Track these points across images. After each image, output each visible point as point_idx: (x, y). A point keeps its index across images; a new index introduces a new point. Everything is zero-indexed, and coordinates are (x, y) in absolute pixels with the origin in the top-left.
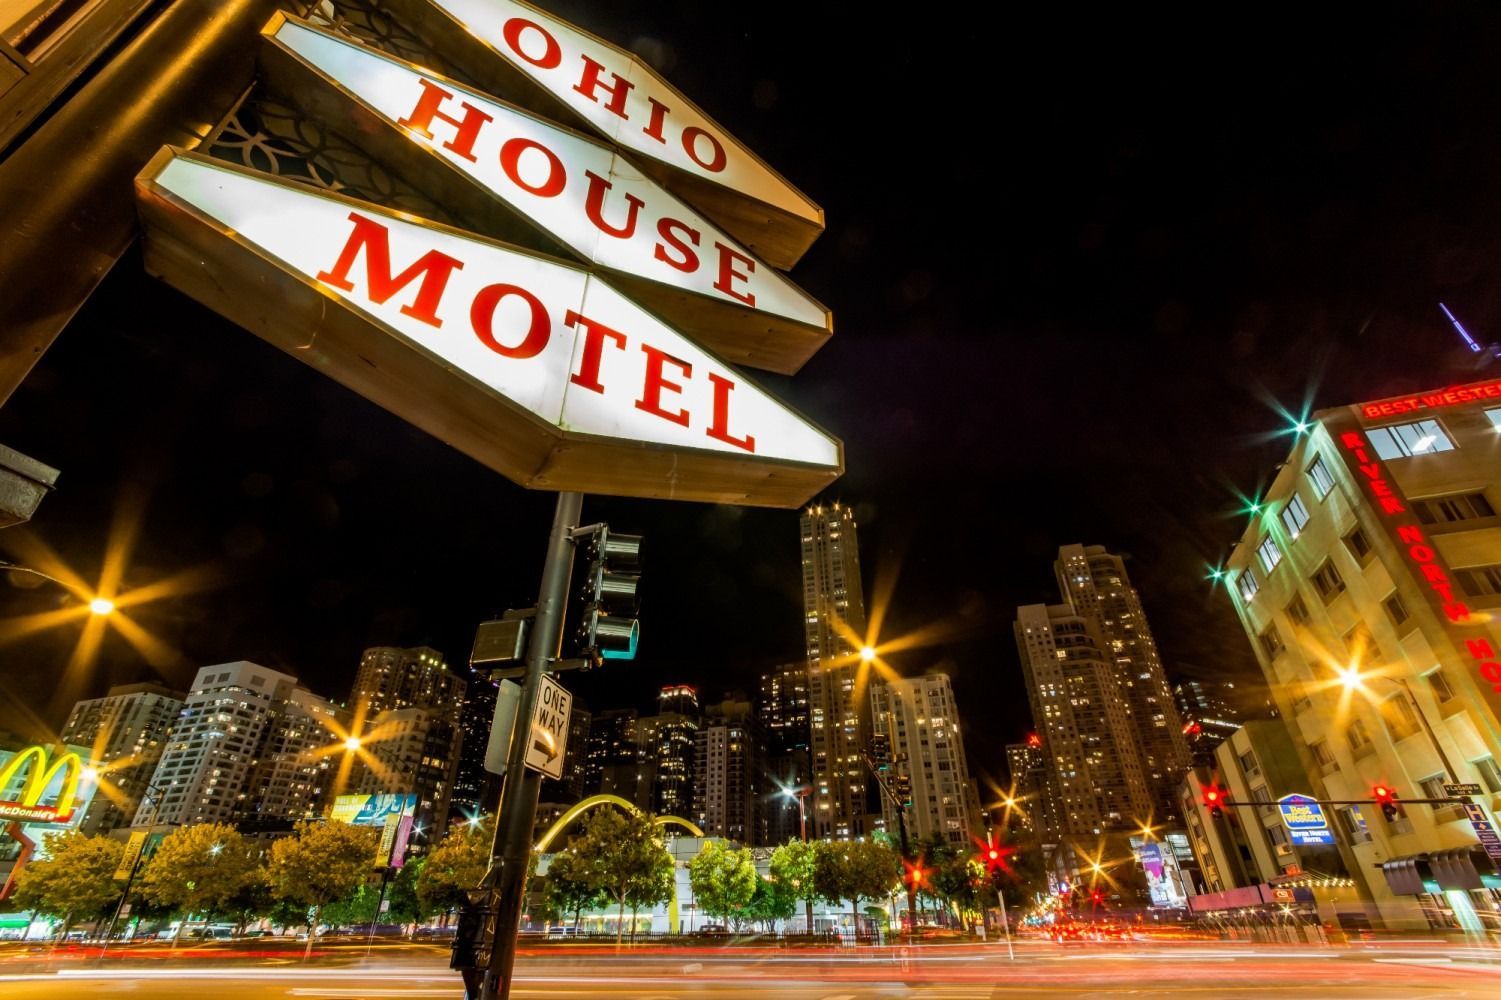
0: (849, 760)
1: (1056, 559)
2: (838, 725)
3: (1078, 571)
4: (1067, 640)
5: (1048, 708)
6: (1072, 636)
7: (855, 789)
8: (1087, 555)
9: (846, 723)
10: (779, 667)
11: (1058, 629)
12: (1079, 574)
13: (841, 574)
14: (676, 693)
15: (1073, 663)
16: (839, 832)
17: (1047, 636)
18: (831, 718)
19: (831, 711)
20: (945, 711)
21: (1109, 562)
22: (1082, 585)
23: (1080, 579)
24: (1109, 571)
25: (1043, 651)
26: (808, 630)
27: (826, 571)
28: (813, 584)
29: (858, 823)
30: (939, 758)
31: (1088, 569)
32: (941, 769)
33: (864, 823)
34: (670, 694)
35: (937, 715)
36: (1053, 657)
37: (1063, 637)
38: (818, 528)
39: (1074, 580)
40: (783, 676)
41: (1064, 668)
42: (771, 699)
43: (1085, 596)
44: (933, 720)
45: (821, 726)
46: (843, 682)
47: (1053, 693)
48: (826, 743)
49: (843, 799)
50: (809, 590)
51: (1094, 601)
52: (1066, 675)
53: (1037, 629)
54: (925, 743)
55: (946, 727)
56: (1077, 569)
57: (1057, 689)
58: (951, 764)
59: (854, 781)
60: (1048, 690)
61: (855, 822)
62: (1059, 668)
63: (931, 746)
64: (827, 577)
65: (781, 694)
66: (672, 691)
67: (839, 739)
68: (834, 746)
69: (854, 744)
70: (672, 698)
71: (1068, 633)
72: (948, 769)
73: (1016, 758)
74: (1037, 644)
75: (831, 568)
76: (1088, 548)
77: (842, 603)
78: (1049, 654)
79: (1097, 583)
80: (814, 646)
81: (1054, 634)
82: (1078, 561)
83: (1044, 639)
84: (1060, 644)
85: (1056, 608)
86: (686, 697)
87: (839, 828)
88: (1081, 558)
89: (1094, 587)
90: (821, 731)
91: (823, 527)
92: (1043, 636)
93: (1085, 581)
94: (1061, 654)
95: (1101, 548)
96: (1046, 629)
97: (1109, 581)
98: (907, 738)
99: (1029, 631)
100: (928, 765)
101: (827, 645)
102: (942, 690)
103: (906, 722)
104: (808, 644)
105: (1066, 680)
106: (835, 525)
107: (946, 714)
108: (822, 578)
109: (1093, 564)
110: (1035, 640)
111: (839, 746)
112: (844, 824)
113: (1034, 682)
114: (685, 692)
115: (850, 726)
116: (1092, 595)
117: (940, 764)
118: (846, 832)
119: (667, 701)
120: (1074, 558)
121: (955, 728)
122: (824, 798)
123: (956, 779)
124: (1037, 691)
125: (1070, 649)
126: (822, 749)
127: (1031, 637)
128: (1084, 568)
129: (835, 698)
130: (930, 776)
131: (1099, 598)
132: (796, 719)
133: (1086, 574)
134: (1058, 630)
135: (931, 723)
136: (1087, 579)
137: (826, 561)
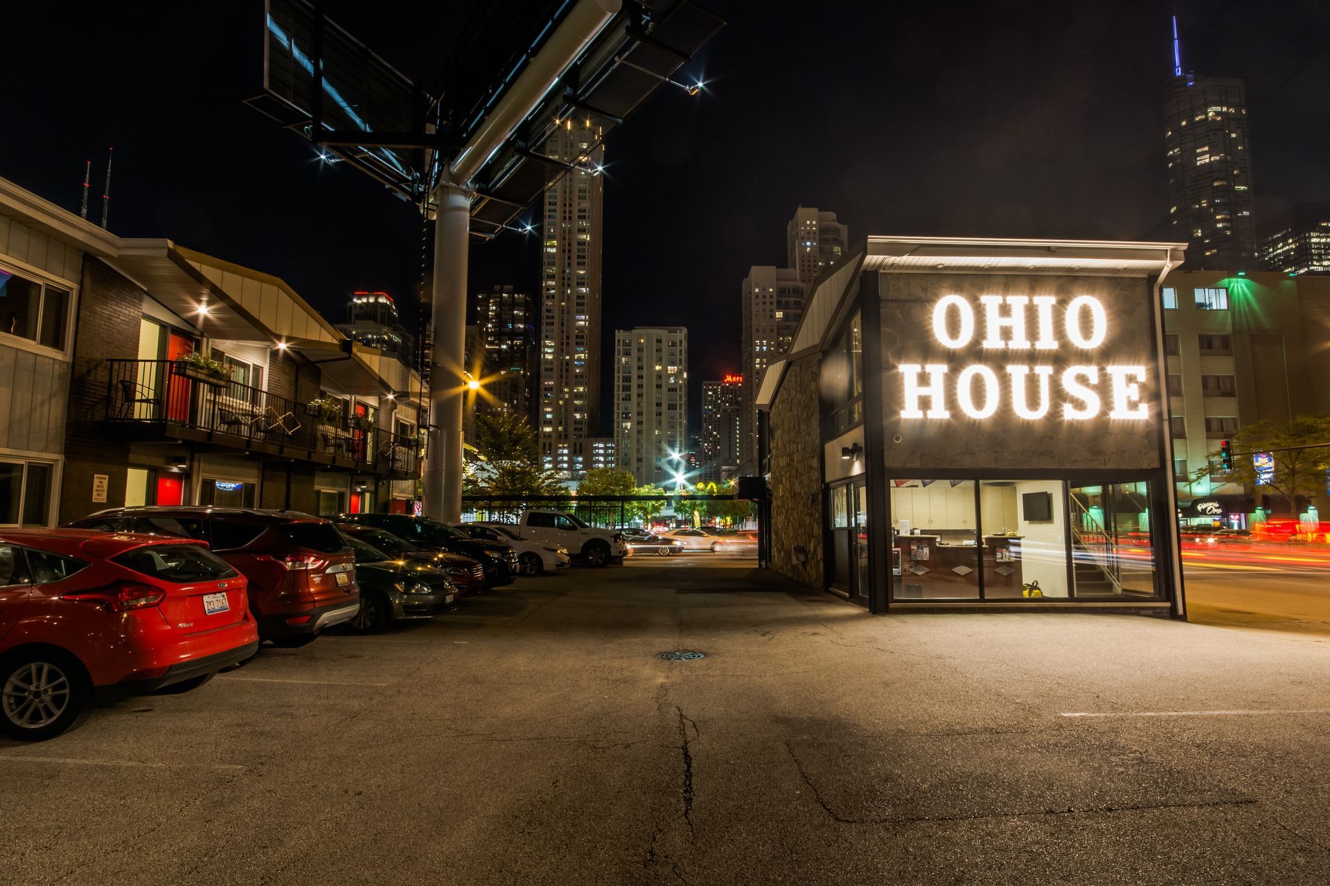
0: (575, 391)
1: (792, 219)
2: (567, 358)
3: (809, 236)
4: (787, 303)
5: (758, 360)
6: (792, 300)
7: (578, 416)
8: (820, 220)
9: (576, 356)
10: (497, 287)
11: (782, 292)
12: (809, 239)
13: (585, 205)
14: (372, 300)
15: (788, 324)
16: (560, 451)
17: (771, 297)
18: (562, 350)
19: (562, 344)
20: (681, 360)
21: (837, 231)
22: (808, 249)
23: (808, 244)
24: (834, 239)
25: (764, 310)
26: (545, 260)
27: (570, 199)
28: (555, 211)
29: (578, 444)
30: (669, 400)
31: (817, 236)
32: (669, 409)
33: (583, 445)
34: (365, 300)
35: (673, 364)
36: (772, 316)
37: (784, 299)
38: (566, 147)
39: (803, 244)
40: (501, 297)
41: (778, 327)
42: (488, 320)
43: (809, 261)
44: (669, 368)
45: (550, 357)
46: (577, 317)
47: (765, 348)
48: (555, 374)
49: (566, 424)
50: (549, 216)
51: (815, 266)
52: (779, 334)
53: (764, 289)
54: (659, 386)
55: (678, 375)
56: (809, 233)
57: (768, 345)
58: (678, 405)
59: (577, 409)
60: (762, 345)
61: (575, 444)
62: (775, 328)
63: (664, 389)
64: (570, 205)
65: (498, 315)
66: (367, 296)
67: (567, 370)
68: (562, 377)
69: (582, 376)
70: (368, 304)
71: (789, 297)
72: (676, 409)
73: (710, 393)
74: (761, 303)
75: (576, 195)
76: (822, 213)
77: (585, 236)
78: (769, 314)
79: (821, 250)
80: (551, 277)
81: (778, 296)
82: (811, 225)
83: (768, 300)
84: (780, 307)
85: (783, 271)
86: (384, 305)
87: (560, 448)
88: (814, 223)
89: (818, 251)
90: (551, 362)
91: (571, 146)
92: (768, 297)
93: (811, 246)
94: (779, 315)
95: (833, 215)
96: (771, 290)
97: (832, 249)
98: (644, 381)
99: (757, 290)
100: (659, 405)
101: (564, 278)
102: (681, 341)
103: (645, 368)
104: (545, 275)
105: (778, 338)
106: (585, 146)
107: (681, 364)
108: (565, 205)
109: (822, 230)
110: (761, 300)
111: (567, 378)
112: (566, 445)
113: (751, 337)
114: (382, 300)
115: (579, 359)
116: (815, 261)
117: (669, 405)
118: (566, 451)
119: (361, 306)
120: (808, 222)
121: (685, 375)
122: (548, 423)
123: (681, 418)
124: (752, 345)
125: (788, 311)
126: (550, 378)
127: (757, 297)
128: (814, 233)
129: (568, 332)
130: (659, 414)
131: (820, 264)
132: (512, 342)
133: (814, 239)
134: (780, 292)
135: (667, 370)
136: (815, 244)
137: (570, 187)
